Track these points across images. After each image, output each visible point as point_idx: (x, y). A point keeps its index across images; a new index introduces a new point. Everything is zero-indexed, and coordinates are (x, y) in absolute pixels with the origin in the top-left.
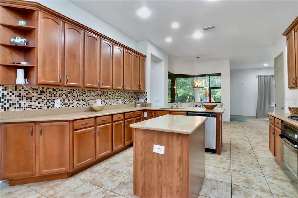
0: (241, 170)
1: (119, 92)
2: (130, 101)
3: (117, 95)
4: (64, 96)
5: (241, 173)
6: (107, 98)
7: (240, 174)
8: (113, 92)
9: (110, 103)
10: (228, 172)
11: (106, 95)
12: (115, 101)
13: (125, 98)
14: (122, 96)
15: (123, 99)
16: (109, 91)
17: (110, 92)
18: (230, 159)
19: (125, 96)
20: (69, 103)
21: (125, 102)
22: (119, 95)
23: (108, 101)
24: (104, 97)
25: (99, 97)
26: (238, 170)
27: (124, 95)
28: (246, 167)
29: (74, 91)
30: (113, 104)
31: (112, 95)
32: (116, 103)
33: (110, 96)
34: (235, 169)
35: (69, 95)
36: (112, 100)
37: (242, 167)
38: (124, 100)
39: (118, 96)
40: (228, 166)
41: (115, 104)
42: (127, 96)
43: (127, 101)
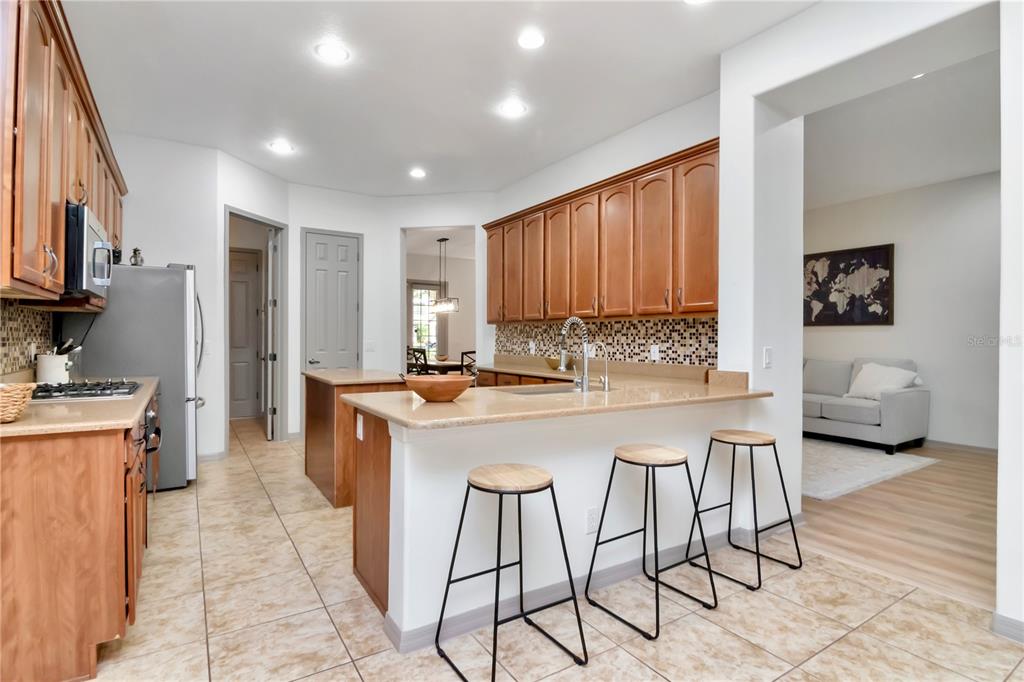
0: (263, 548)
1: (648, 321)
2: (703, 353)
3: (643, 331)
4: (539, 337)
5: (265, 541)
6: (610, 341)
7: (265, 537)
8: (627, 325)
9: (618, 356)
10: (296, 532)
11: (607, 332)
12: (637, 350)
13: (676, 344)
14: (661, 335)
15: (668, 345)
16: (616, 322)
17: (620, 325)
18: (310, 570)
19: (674, 334)
20: (544, 348)
21: (674, 356)
22: (652, 332)
23: (615, 350)
24: (604, 338)
25: (591, 338)
26: (272, 545)
27: (673, 331)
28: (252, 562)
29: (551, 327)
30: (628, 360)
31: (624, 331)
32: (640, 357)
33: (619, 335)
34: (280, 543)
35: (545, 335)
36: (626, 347)
37: (262, 557)
38: (670, 351)
39: (647, 336)
40: (303, 542)
41: (636, 359)
42: (687, 335)
43: (688, 353)
